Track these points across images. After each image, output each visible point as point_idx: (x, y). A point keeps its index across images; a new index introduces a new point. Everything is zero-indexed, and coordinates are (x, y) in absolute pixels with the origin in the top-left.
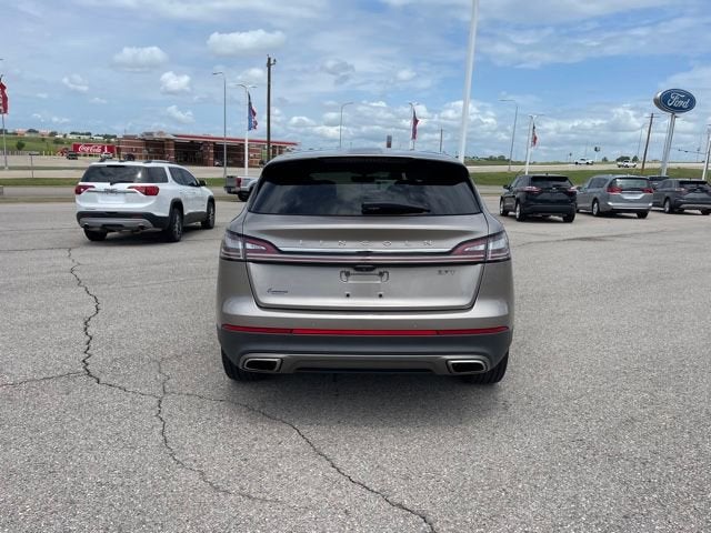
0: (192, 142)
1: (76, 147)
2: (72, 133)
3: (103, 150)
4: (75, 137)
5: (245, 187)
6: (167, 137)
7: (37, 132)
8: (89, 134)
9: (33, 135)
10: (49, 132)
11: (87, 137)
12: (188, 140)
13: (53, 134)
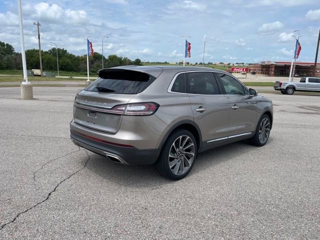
0: (286, 65)
1: (233, 69)
2: (237, 64)
3: (243, 70)
4: (237, 65)
5: (284, 87)
6: (272, 63)
7: (223, 63)
8: (243, 64)
9: (221, 65)
10: (227, 63)
11: (242, 65)
12: (283, 64)
13: (229, 64)
